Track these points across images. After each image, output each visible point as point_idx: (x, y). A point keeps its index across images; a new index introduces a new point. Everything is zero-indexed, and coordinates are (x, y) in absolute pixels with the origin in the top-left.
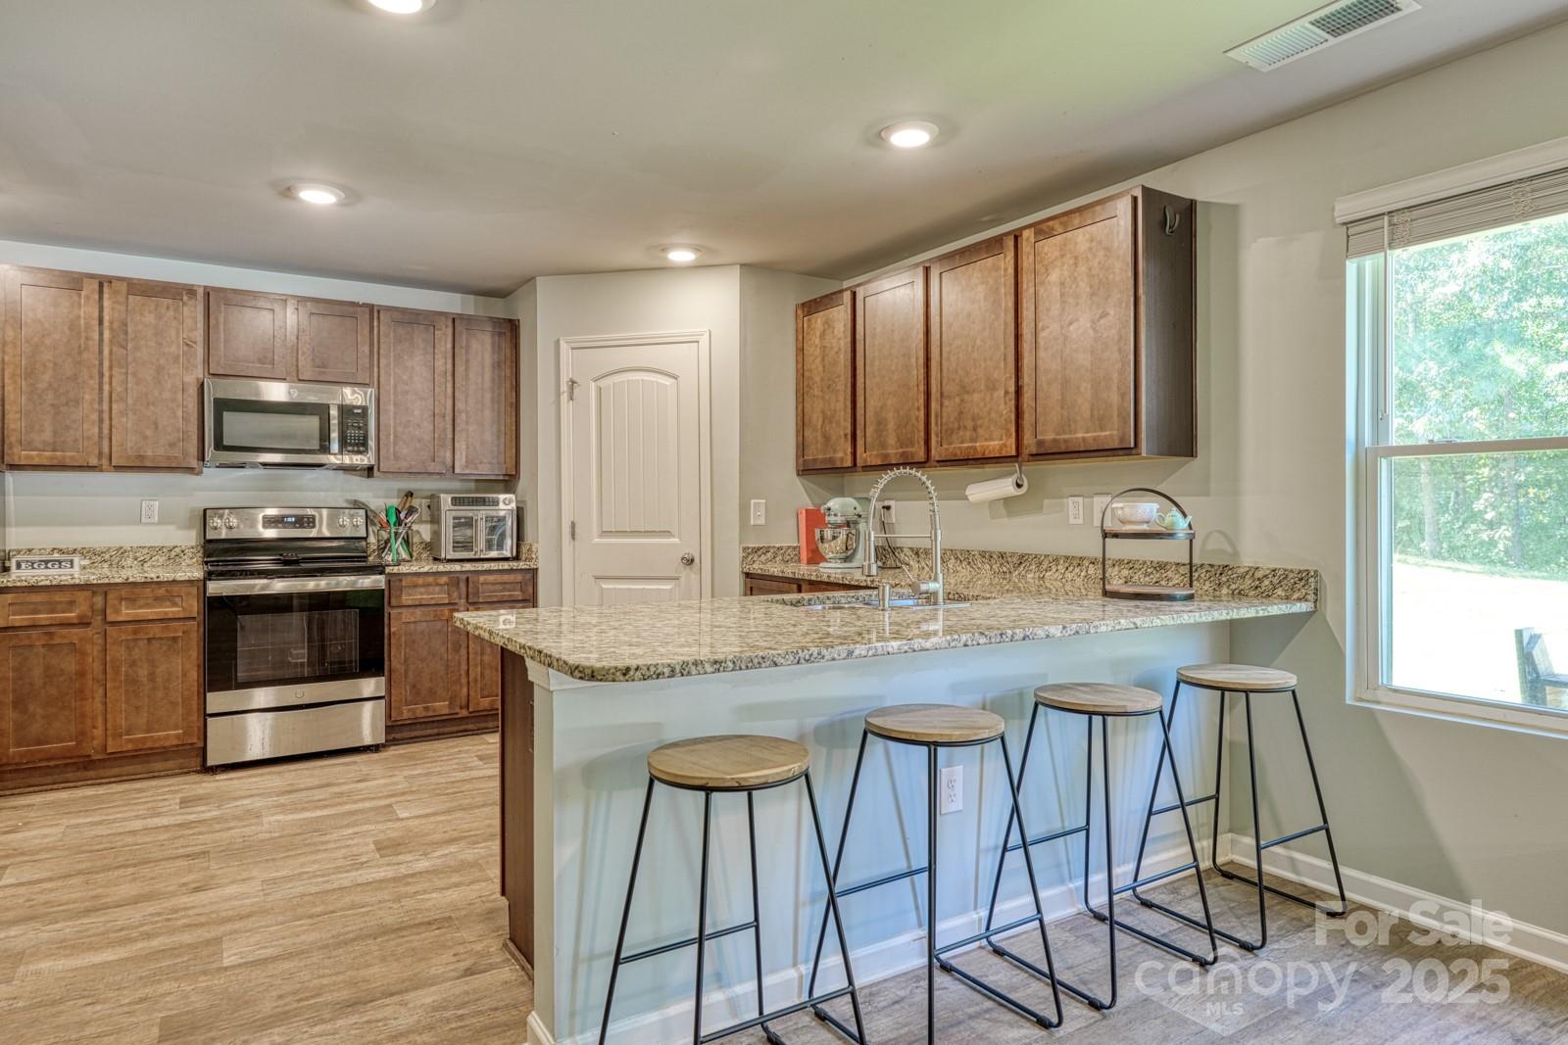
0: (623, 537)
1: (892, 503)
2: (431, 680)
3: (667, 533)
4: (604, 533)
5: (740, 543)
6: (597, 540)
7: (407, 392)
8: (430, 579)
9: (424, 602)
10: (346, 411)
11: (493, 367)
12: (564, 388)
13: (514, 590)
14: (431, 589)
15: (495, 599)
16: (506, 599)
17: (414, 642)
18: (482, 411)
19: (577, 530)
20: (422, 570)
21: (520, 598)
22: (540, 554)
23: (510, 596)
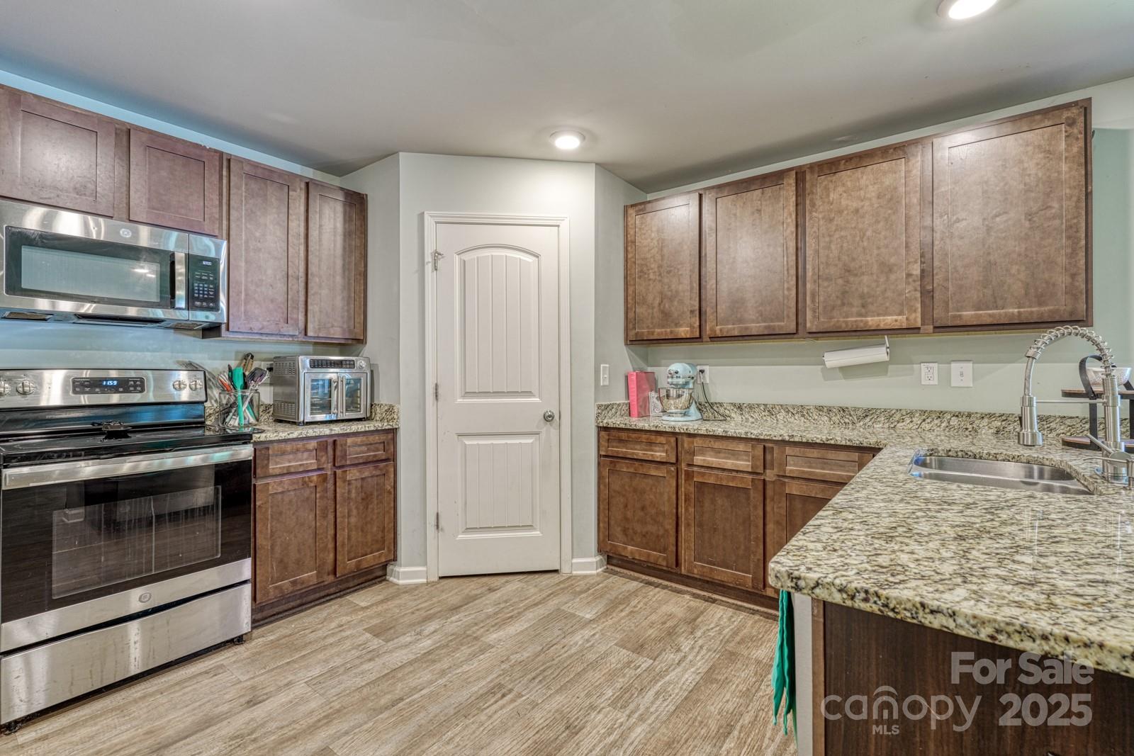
0: (487, 397)
1: (706, 368)
2: (299, 551)
3: (529, 394)
4: (467, 394)
5: (595, 401)
6: (460, 400)
7: (260, 250)
8: (300, 444)
9: (292, 470)
10: (193, 262)
11: (345, 235)
12: (428, 258)
13: (378, 450)
14: (299, 455)
15: (361, 461)
16: (371, 459)
17: (281, 513)
18: (334, 277)
19: (440, 391)
20: (291, 436)
21: (384, 457)
22: (401, 415)
23: (375, 456)
